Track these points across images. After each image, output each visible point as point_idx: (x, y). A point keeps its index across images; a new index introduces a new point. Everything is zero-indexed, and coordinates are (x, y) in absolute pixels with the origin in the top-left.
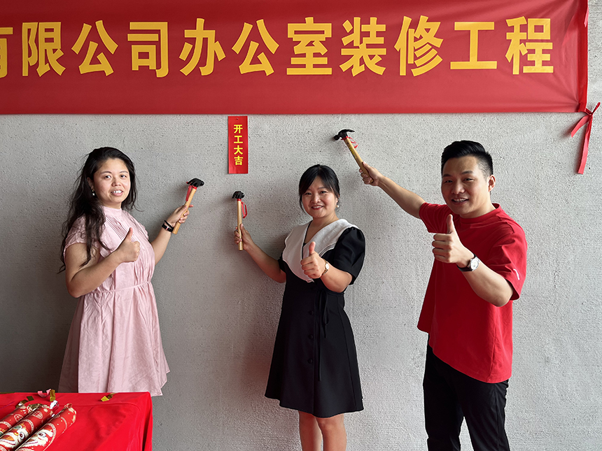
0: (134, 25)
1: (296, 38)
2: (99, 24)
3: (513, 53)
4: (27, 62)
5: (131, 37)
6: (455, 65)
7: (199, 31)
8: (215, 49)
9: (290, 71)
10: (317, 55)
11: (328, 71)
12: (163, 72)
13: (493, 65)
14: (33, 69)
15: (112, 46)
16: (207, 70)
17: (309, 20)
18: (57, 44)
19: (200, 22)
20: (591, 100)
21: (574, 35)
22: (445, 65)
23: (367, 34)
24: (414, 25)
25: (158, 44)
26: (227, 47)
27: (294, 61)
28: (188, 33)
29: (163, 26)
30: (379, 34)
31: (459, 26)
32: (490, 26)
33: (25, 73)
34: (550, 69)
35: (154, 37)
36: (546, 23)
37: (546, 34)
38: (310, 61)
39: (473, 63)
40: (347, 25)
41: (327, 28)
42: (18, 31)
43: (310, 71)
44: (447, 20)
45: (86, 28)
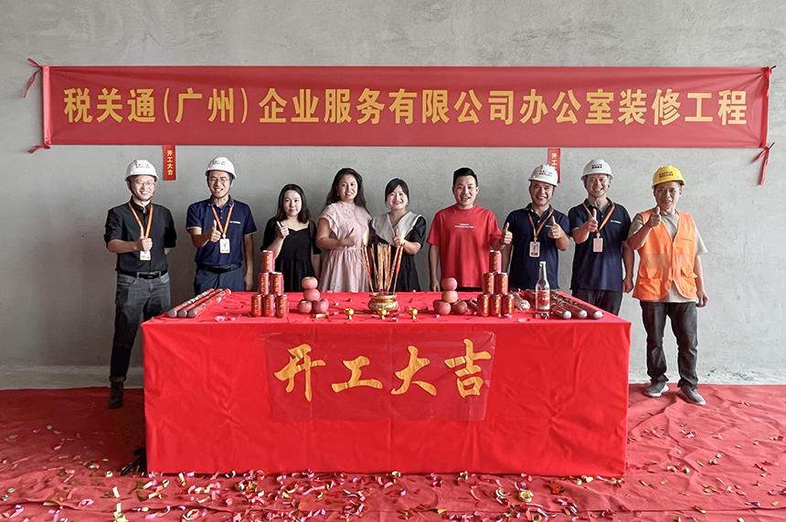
0: (492, 93)
1: (591, 101)
2: (471, 92)
3: (722, 112)
4: (425, 114)
5: (490, 100)
6: (687, 119)
7: (533, 97)
8: (542, 107)
9: (587, 121)
10: (603, 112)
11: (611, 121)
12: (509, 121)
13: (710, 119)
14: (429, 119)
15: (479, 106)
16: (536, 121)
17: (600, 90)
18: (445, 103)
19: (533, 91)
20: (769, 141)
21: (760, 101)
22: (681, 119)
23: (635, 99)
24: (663, 94)
25: (507, 104)
26: (549, 106)
27: (590, 115)
28: (525, 98)
29: (510, 94)
30: (642, 99)
31: (690, 95)
32: (709, 96)
33: (424, 121)
34: (744, 122)
35: (505, 100)
36: (743, 94)
37: (743, 101)
38: (599, 115)
39: (699, 118)
40: (623, 94)
41: (611, 95)
42: (420, 95)
43: (599, 121)
44: (683, 92)
45: (463, 94)
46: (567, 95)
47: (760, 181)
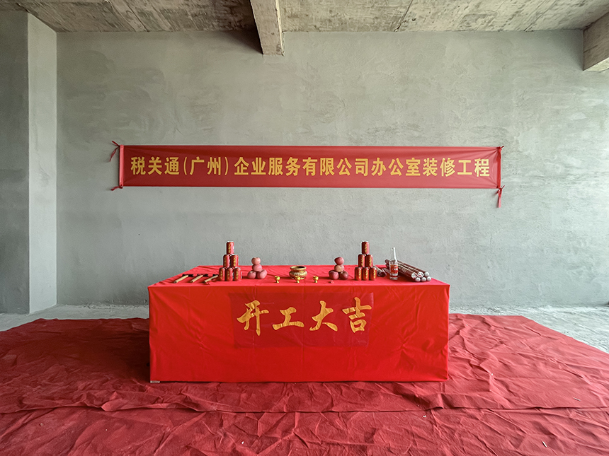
0: (357, 160)
1: (409, 164)
2: (346, 159)
3: (477, 170)
4: (322, 171)
5: (356, 163)
6: (459, 173)
7: (378, 162)
8: (383, 167)
9: (407, 175)
10: (415, 169)
11: (419, 175)
12: (366, 175)
13: (471, 173)
14: (324, 173)
15: (350, 166)
16: (380, 174)
17: (413, 158)
18: (332, 165)
19: (378, 159)
20: (502, 185)
21: (496, 164)
22: (456, 173)
23: (431, 163)
24: (446, 161)
25: (364, 166)
26: (387, 167)
27: (408, 171)
28: (374, 162)
29: (366, 160)
30: (435, 163)
31: (460, 161)
32: (470, 161)
33: (321, 174)
34: (488, 175)
35: (364, 163)
36: (487, 160)
37: (487, 164)
38: (413, 171)
39: (465, 173)
40: (425, 160)
41: (419, 161)
42: (319, 161)
43: (413, 174)
44: (456, 160)
45: (342, 160)
46: (396, 161)
47: (498, 205)
